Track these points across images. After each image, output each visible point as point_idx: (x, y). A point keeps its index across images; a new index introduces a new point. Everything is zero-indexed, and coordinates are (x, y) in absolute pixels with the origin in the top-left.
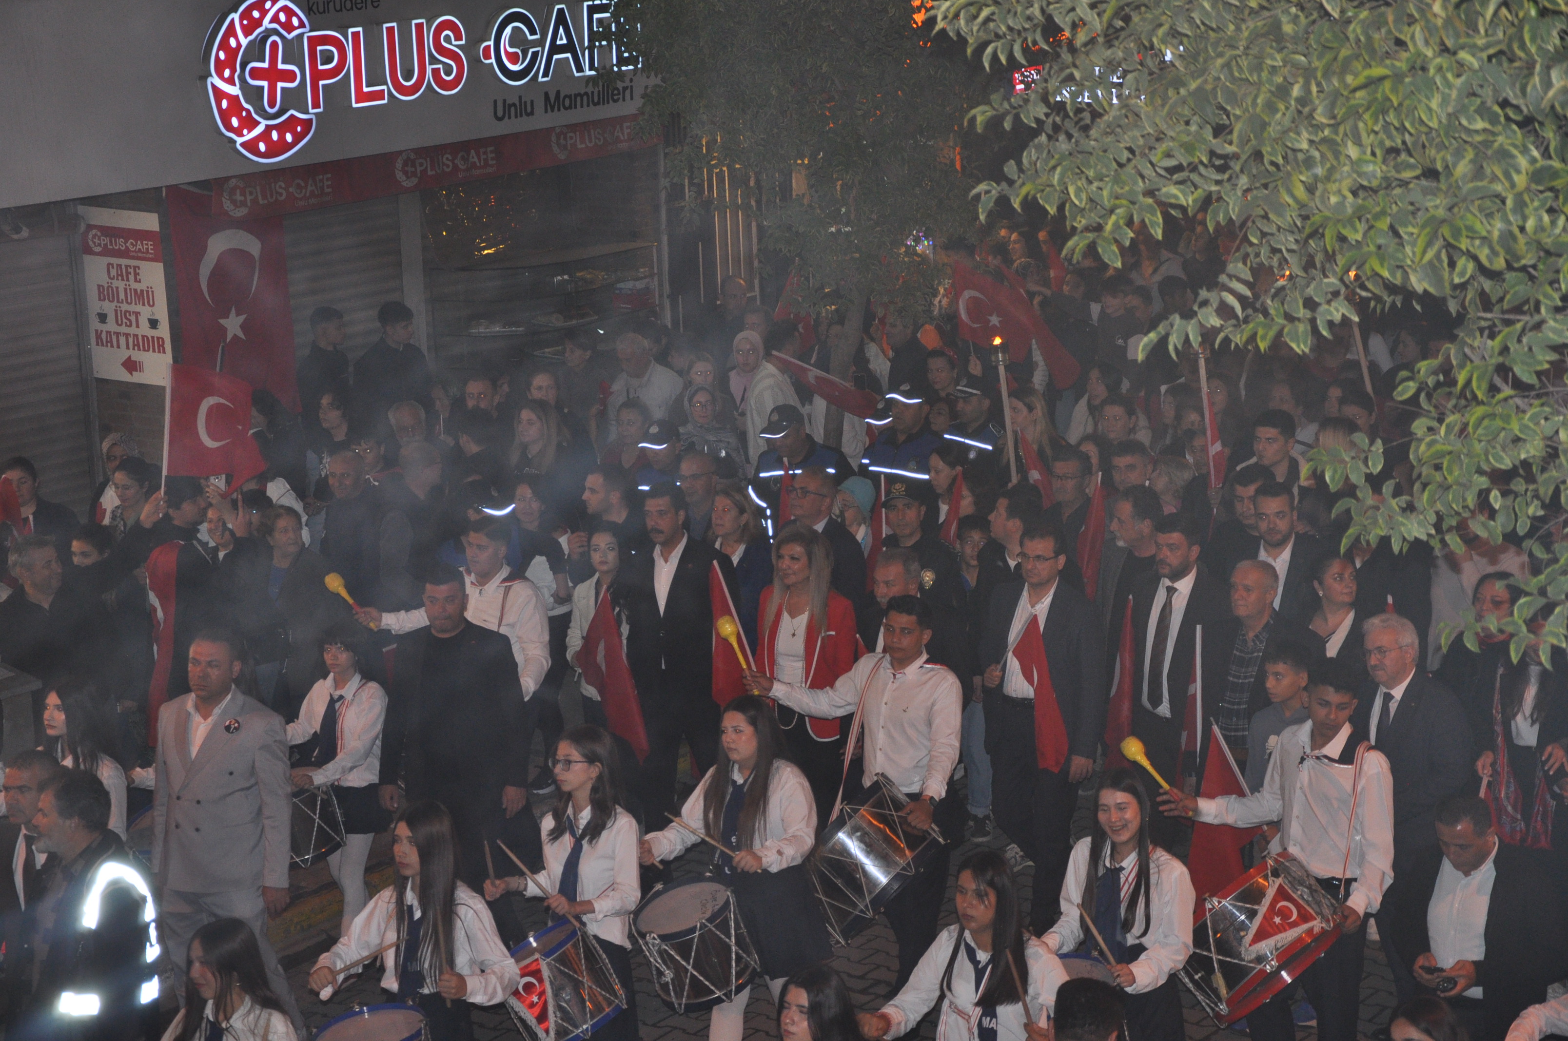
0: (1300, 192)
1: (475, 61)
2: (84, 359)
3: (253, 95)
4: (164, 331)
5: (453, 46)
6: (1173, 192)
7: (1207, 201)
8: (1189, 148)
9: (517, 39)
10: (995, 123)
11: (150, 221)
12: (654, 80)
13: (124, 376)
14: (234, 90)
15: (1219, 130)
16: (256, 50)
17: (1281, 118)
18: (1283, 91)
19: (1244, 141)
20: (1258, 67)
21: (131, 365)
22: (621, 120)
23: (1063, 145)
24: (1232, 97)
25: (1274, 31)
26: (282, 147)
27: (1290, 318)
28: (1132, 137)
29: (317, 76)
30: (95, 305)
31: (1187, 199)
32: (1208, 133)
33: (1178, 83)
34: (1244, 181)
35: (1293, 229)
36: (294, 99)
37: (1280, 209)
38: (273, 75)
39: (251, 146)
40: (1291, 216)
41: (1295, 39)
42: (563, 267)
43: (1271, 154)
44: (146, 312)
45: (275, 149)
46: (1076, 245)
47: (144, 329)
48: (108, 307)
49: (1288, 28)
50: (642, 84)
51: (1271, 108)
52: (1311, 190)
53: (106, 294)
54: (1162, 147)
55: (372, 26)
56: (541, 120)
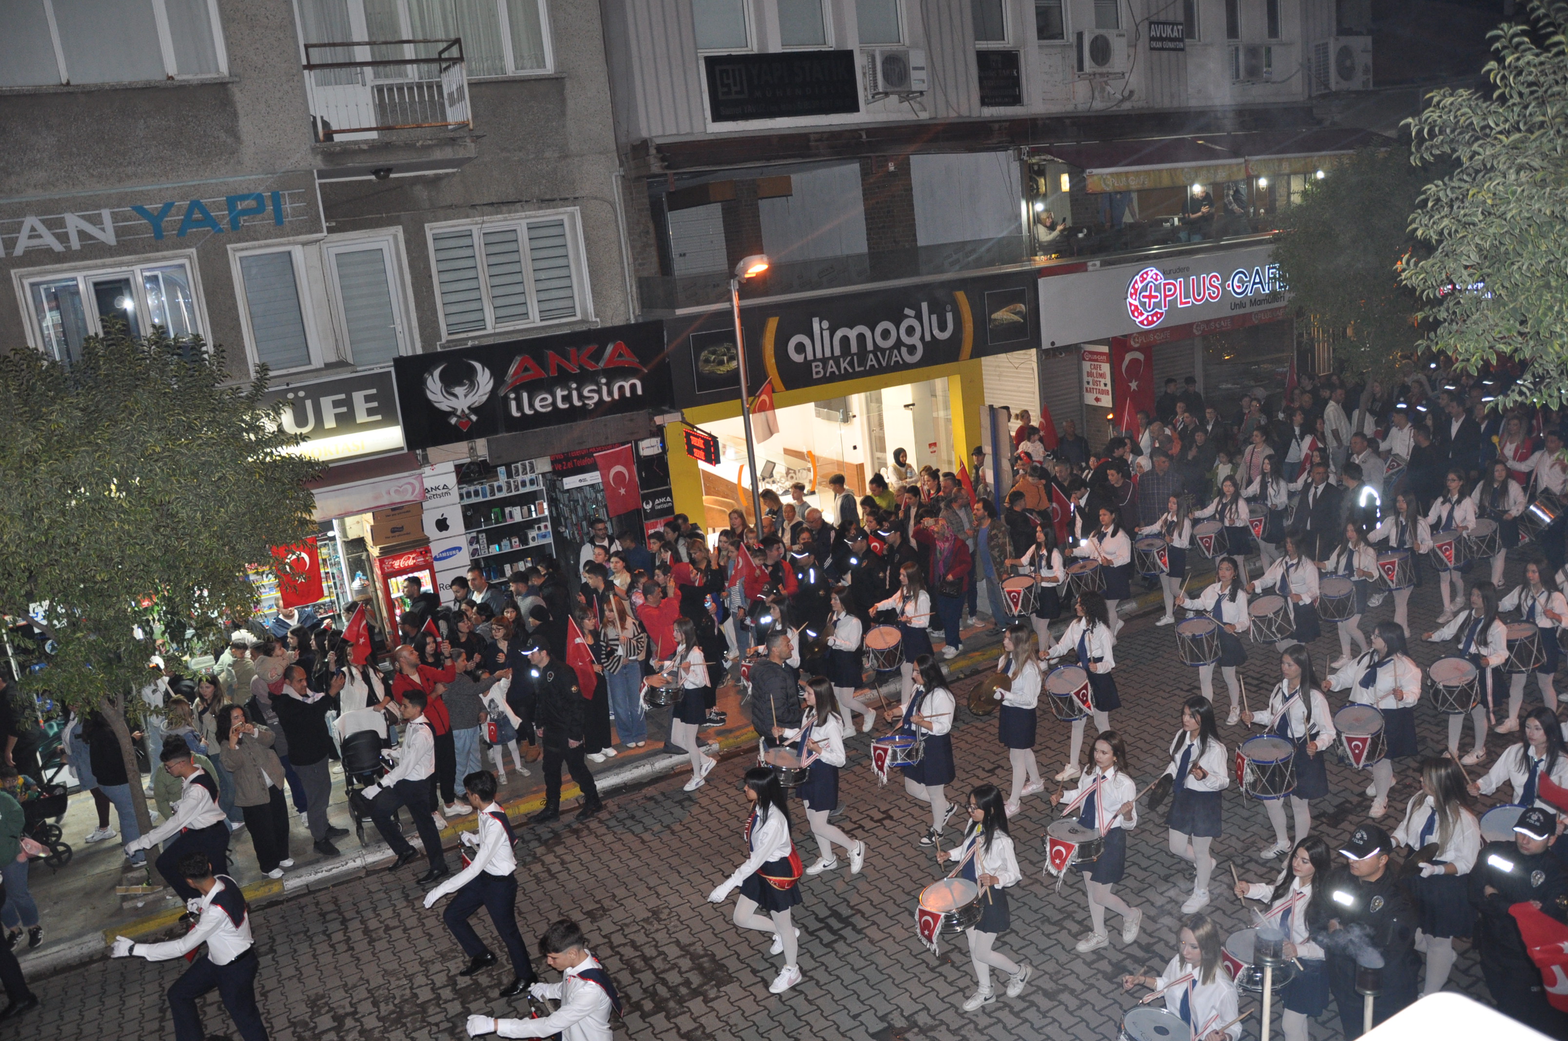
0: (1557, 347)
1: (1224, 289)
2: (1081, 397)
3: (1143, 304)
4: (1109, 388)
5: (1216, 284)
6: (1502, 347)
7: (1516, 350)
8: (1509, 330)
9: (1240, 280)
10: (1425, 319)
11: (1105, 349)
12: (1293, 295)
13: (1095, 403)
14: (1136, 303)
15: (1523, 323)
16: (1144, 289)
17: (1548, 319)
18: (1551, 308)
19: (1533, 327)
20: (1540, 298)
21: (1097, 400)
22: (1279, 308)
23: (1455, 327)
24: (1528, 310)
25: (1548, 286)
26: (1153, 322)
27: (1550, 396)
28: (1484, 325)
29: (1166, 296)
30: (1086, 378)
31: (1508, 350)
32: (1517, 324)
33: (1505, 305)
34: (1532, 343)
35: (1553, 361)
36: (1157, 305)
37: (1548, 354)
38: (1150, 297)
39: (1142, 322)
40: (1553, 356)
41: (1556, 288)
42: (1256, 363)
43: (1546, 334)
44: (1103, 381)
45: (1150, 323)
46: (1458, 366)
47: (1102, 387)
48: (1090, 379)
49: (1553, 284)
50: (1287, 295)
51: (1545, 315)
52: (1562, 347)
53: (1090, 374)
54: (1497, 329)
55: (1187, 278)
56: (1248, 309)
